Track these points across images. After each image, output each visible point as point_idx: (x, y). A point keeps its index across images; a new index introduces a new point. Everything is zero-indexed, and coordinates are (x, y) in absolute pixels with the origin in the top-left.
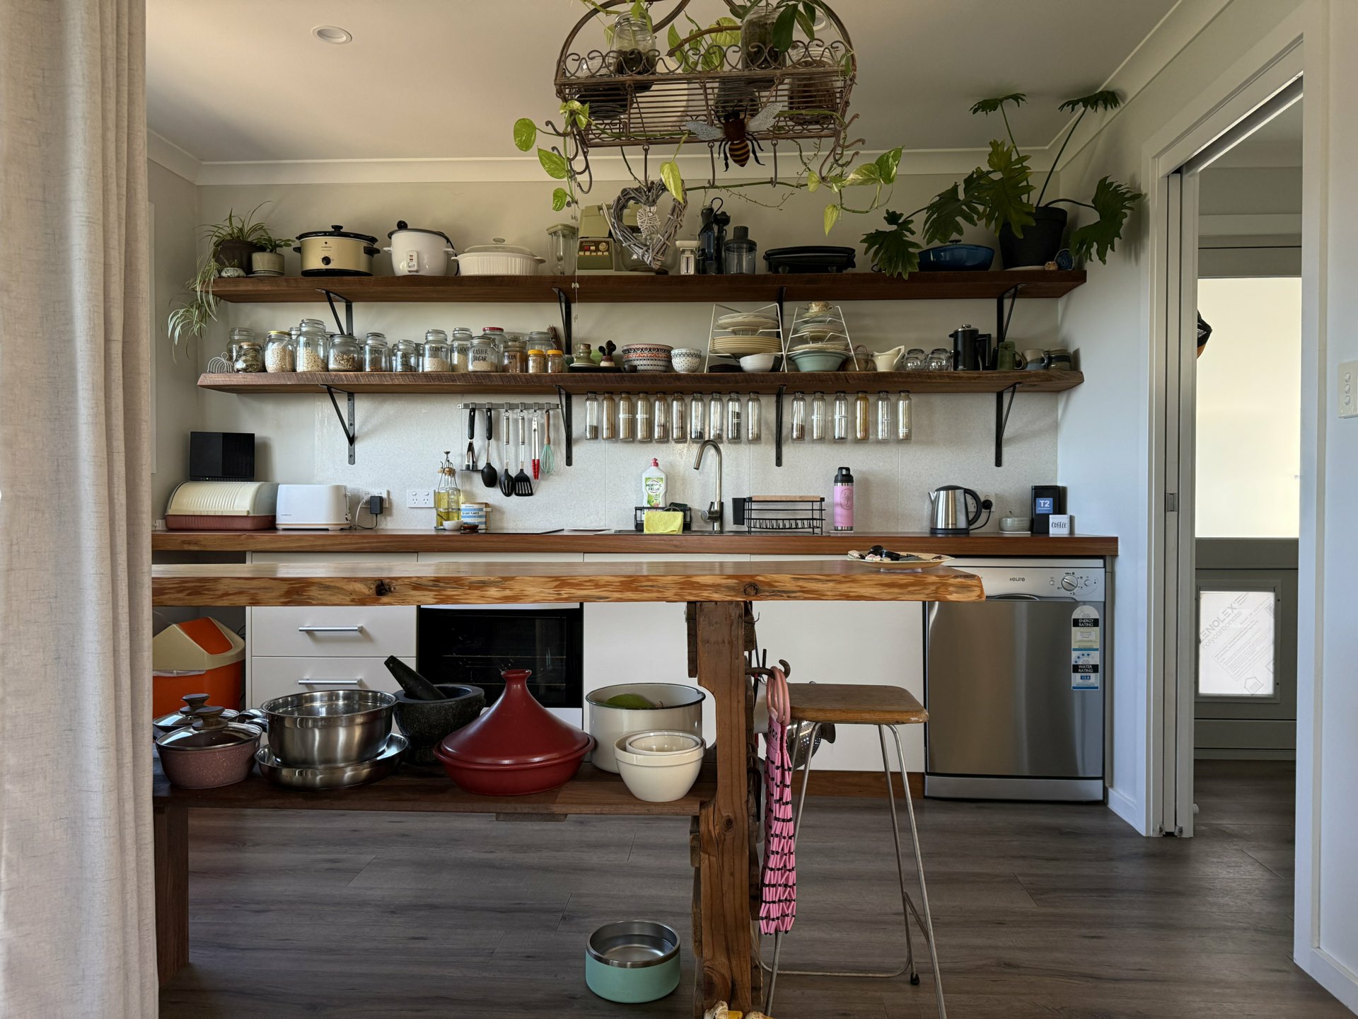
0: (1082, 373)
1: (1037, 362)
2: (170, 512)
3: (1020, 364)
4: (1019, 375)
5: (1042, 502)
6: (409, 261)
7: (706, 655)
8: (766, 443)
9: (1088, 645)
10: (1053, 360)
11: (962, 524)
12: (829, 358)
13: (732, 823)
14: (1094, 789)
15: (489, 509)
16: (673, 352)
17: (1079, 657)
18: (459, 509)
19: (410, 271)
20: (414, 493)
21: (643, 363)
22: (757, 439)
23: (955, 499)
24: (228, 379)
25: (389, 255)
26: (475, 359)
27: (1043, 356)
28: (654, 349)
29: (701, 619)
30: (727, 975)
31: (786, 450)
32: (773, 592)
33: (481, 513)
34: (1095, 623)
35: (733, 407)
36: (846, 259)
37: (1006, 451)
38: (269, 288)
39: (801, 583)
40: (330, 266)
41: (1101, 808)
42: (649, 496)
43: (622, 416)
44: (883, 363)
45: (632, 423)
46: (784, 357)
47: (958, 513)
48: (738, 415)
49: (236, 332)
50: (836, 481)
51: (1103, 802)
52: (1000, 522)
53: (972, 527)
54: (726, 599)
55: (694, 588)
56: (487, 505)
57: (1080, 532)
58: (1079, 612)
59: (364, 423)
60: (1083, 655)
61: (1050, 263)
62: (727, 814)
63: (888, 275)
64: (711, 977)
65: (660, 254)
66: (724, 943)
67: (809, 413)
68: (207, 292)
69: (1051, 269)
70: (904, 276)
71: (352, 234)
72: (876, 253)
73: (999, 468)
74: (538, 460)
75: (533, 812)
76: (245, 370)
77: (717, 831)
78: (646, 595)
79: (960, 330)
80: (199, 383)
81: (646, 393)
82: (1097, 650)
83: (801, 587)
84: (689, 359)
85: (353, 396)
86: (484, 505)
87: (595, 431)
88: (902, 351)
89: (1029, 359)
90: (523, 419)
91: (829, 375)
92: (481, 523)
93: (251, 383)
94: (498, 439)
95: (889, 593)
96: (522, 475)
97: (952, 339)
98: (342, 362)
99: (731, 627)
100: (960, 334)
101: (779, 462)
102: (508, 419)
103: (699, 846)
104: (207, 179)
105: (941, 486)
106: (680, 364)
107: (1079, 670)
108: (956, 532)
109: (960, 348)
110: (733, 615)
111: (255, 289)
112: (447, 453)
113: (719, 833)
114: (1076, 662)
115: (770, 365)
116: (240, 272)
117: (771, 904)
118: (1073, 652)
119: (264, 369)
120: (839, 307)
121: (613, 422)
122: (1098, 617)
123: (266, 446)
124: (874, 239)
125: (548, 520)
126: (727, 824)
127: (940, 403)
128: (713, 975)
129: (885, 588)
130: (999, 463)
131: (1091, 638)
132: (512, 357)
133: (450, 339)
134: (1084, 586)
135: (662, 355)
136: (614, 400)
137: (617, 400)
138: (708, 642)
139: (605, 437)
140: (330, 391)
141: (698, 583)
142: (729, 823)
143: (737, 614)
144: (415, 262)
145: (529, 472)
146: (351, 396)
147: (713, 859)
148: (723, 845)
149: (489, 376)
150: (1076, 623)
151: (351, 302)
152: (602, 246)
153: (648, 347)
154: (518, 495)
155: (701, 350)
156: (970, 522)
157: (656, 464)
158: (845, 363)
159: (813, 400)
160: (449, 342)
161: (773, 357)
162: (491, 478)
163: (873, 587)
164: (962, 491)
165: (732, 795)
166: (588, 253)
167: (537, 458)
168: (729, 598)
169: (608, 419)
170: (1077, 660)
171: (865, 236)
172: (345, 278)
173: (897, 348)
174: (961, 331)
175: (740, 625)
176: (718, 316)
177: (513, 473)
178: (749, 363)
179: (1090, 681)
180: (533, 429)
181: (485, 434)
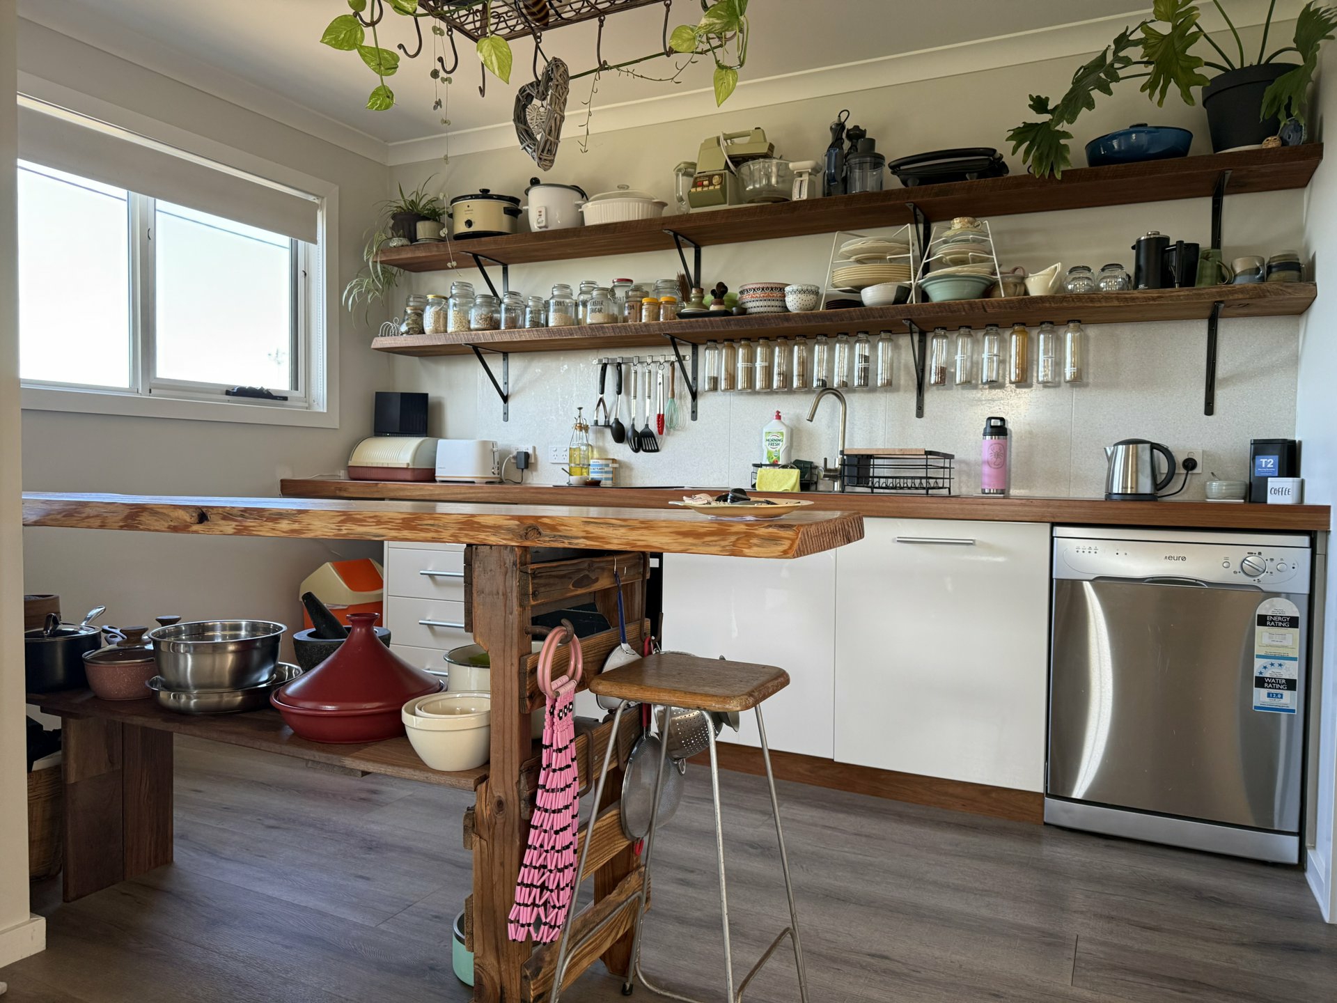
0: (1315, 285)
1: (1250, 274)
2: (351, 463)
3: (1223, 275)
4: (1218, 292)
5: (1264, 460)
6: (538, 217)
7: (482, 607)
8: (905, 391)
9: (1282, 651)
10: (1274, 270)
11: (1146, 487)
12: (967, 283)
13: (503, 805)
14: (1288, 848)
15: (616, 465)
16: (787, 289)
17: (1265, 668)
18: (589, 465)
19: (540, 228)
20: (555, 449)
21: (755, 305)
22: (889, 385)
23: (1137, 457)
24: (393, 342)
25: (527, 211)
26: (593, 311)
27: (1258, 265)
28: (767, 288)
29: (476, 566)
30: (497, 979)
31: (928, 397)
32: (555, 536)
33: (606, 469)
34: (1293, 622)
35: (861, 349)
36: (987, 163)
37: (1219, 394)
38: (423, 254)
39: (590, 528)
40: (471, 229)
41: (1292, 875)
42: (768, 452)
43: (741, 365)
44: (1037, 285)
45: (750, 373)
46: (913, 287)
47: (1140, 475)
48: (866, 359)
49: (411, 299)
50: (985, 434)
51: (1301, 865)
52: (1204, 486)
53: (1161, 493)
54: (501, 543)
55: (473, 529)
56: (614, 461)
57: (1309, 500)
58: (1268, 606)
59: (517, 381)
60: (1272, 664)
61: (1269, 138)
62: (498, 794)
63: (1037, 177)
64: (482, 978)
65: (545, 152)
66: (494, 941)
67: (951, 353)
68: (376, 262)
69: (1270, 146)
70: (1057, 176)
71: (495, 195)
72: (1027, 152)
73: (1210, 417)
74: (663, 415)
75: (328, 762)
76: (407, 333)
77: (488, 812)
78: (423, 535)
79: (1143, 238)
80: (372, 347)
81: (767, 338)
82: (1295, 659)
83: (587, 532)
84: (803, 296)
85: (507, 356)
86: (611, 461)
87: (715, 381)
88: (1059, 270)
89: (1238, 270)
90: (650, 372)
91: (962, 304)
92: (606, 479)
93: (411, 345)
94: (628, 394)
95: (681, 543)
96: (647, 430)
97: (1134, 251)
98: (480, 321)
99: (506, 575)
100: (1143, 245)
101: (920, 412)
102: (636, 373)
103: (471, 825)
104: (394, 160)
105: (1121, 440)
106: (793, 302)
107: (1266, 685)
108: (1137, 497)
109: (1142, 262)
110: (508, 562)
111: (413, 256)
112: (580, 409)
113: (490, 815)
114: (1261, 673)
115: (891, 296)
116: (405, 241)
117: (522, 907)
118: (1256, 659)
119: (422, 332)
120: (987, 223)
121: (732, 372)
122: (1297, 615)
123: (439, 406)
124: (1023, 134)
125: (673, 477)
126: (498, 806)
127: (1129, 336)
128: (483, 975)
129: (679, 537)
130: (1209, 409)
131: (1285, 643)
132: (631, 307)
133: (576, 292)
134: (1275, 572)
135: (777, 294)
136: (734, 348)
137: (736, 348)
138: (483, 592)
139: (723, 388)
140: (478, 351)
141: (478, 523)
142: (500, 804)
143: (512, 561)
144: (543, 218)
145: (653, 427)
146: (506, 355)
147: (484, 843)
148: (494, 828)
149: (602, 328)
150: (1263, 620)
151: (507, 265)
152: (716, 180)
153: (761, 286)
154: (645, 451)
155: (818, 286)
156: (1158, 486)
157: (779, 417)
158: (989, 289)
159: (958, 336)
160: (575, 297)
161: (896, 287)
162: (620, 434)
163: (666, 536)
164: (1147, 446)
165: (504, 773)
166: (699, 189)
167: (662, 413)
168: (504, 542)
169: (726, 370)
170: (1263, 670)
171: (1012, 132)
172: (483, 239)
173: (1053, 267)
174: (1144, 240)
175: (514, 575)
176: (838, 246)
177: (640, 428)
178: (870, 296)
179: (1283, 701)
180: (658, 383)
181: (615, 389)
